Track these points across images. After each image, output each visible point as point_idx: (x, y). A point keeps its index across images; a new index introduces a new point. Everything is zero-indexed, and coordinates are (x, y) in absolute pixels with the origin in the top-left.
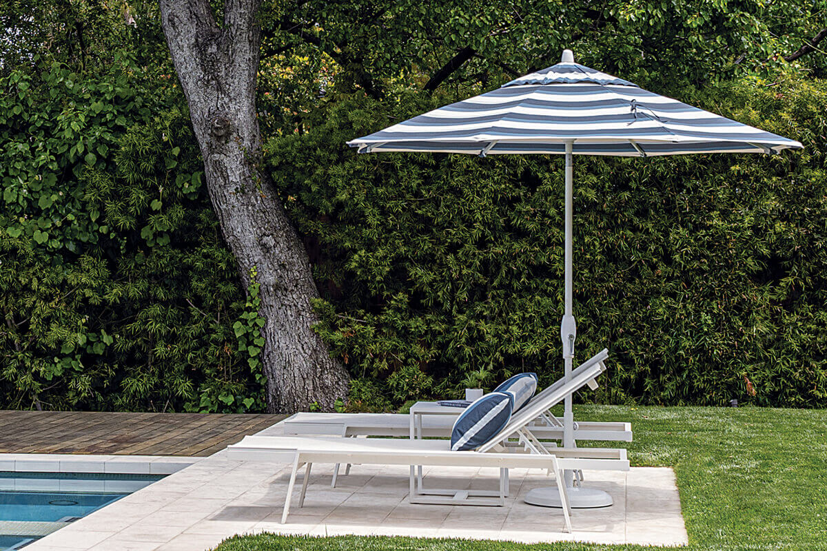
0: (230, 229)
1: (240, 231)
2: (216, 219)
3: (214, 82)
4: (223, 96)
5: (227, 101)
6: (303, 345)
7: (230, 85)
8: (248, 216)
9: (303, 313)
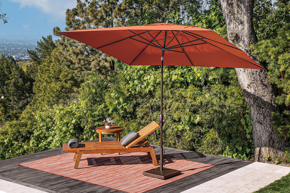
0: (240, 79)
1: (243, 80)
2: (236, 74)
3: (232, 16)
4: (236, 22)
5: (237, 25)
6: (266, 131)
7: (239, 18)
8: (246, 74)
9: (267, 118)
